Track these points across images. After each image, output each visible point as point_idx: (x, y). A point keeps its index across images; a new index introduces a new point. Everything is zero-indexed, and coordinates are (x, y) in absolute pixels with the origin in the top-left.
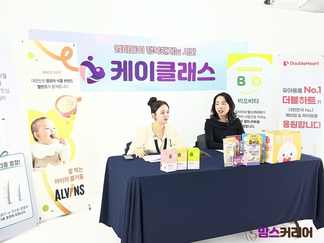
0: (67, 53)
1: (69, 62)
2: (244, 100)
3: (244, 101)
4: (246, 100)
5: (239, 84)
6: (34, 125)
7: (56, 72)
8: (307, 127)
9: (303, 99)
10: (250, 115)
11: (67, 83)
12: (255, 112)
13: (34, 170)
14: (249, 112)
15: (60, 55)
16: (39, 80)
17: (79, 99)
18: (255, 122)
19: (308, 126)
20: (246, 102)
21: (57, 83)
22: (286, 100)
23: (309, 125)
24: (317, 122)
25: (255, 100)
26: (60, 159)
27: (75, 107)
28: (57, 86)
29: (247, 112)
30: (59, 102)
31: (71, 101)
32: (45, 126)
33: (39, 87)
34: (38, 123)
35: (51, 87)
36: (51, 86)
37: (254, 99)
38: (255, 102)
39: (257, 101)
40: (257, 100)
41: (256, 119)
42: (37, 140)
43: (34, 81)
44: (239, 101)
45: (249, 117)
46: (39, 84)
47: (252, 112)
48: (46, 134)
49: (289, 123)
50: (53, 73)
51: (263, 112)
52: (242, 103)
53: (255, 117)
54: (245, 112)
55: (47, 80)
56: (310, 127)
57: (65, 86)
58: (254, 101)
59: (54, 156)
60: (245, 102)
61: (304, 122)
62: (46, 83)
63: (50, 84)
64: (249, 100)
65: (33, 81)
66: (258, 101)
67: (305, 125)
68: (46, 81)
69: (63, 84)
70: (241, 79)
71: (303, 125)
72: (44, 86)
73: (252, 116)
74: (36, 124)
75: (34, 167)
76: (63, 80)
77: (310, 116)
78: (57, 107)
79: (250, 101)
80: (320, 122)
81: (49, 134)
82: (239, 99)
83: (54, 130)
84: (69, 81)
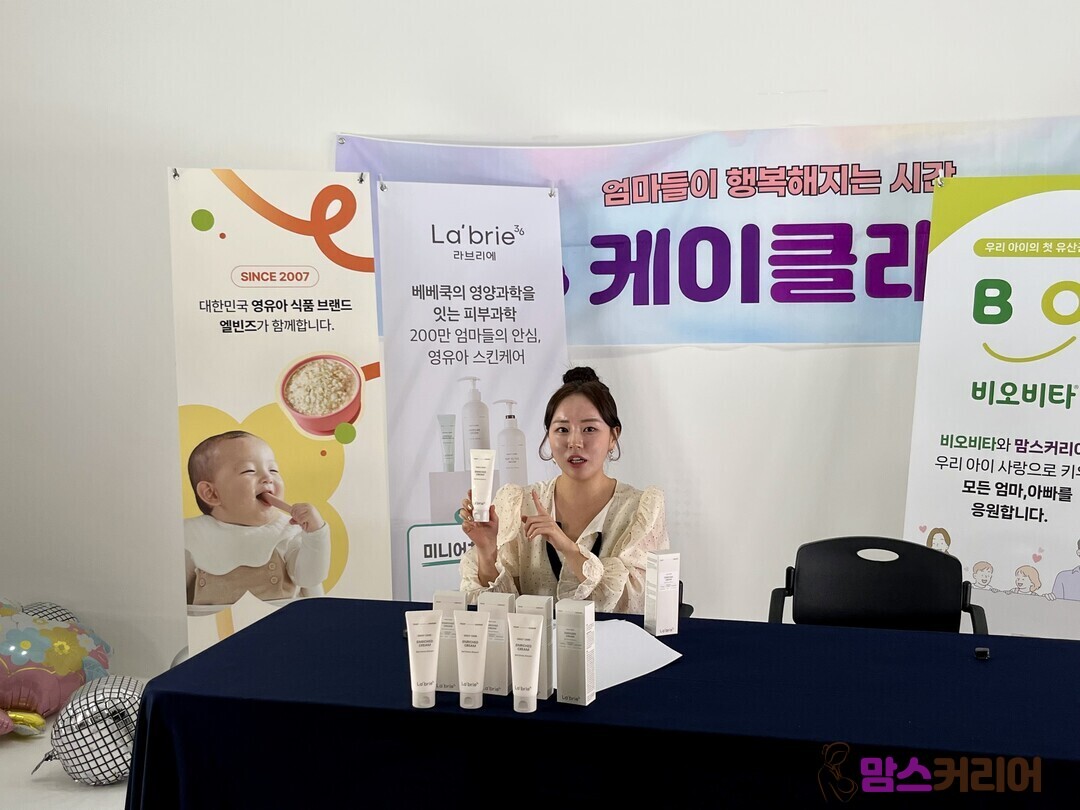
0: (334, 208)
1: (339, 239)
2: (1003, 391)
3: (999, 395)
4: (1009, 389)
6: (200, 458)
7: (285, 277)
10: (1028, 458)
11: (327, 314)
12: (1051, 446)
14: (1021, 445)
15: (307, 217)
16: (228, 304)
17: (372, 371)
18: (1049, 492)
20: (1012, 398)
21: (293, 314)
25: (1055, 390)
26: (288, 579)
27: (353, 397)
28: (291, 324)
29: (1013, 447)
30: (296, 378)
31: (341, 375)
32: (242, 462)
33: (227, 327)
34: (216, 451)
35: (271, 328)
36: (270, 323)
37: (1052, 387)
38: (1055, 398)
39: (1064, 397)
40: (1064, 391)
41: (1058, 482)
42: (207, 509)
43: (209, 306)
44: (979, 394)
45: (1019, 468)
46: (226, 316)
47: (1036, 448)
48: (243, 490)
50: (278, 277)
52: (991, 403)
53: (1050, 470)
54: (1003, 445)
55: (258, 304)
57: (319, 325)
58: (1052, 394)
59: (265, 567)
60: (1004, 398)
62: (250, 314)
63: (264, 315)
64: (1025, 390)
65: (204, 305)
66: (1070, 394)
68: (251, 308)
69: (316, 315)
70: (992, 292)
72: (245, 324)
73: (1036, 467)
74: (209, 453)
75: (190, 600)
76: (315, 303)
78: (290, 397)
79: (1030, 394)
81: (255, 489)
82: (979, 386)
83: (271, 476)
84: (336, 304)
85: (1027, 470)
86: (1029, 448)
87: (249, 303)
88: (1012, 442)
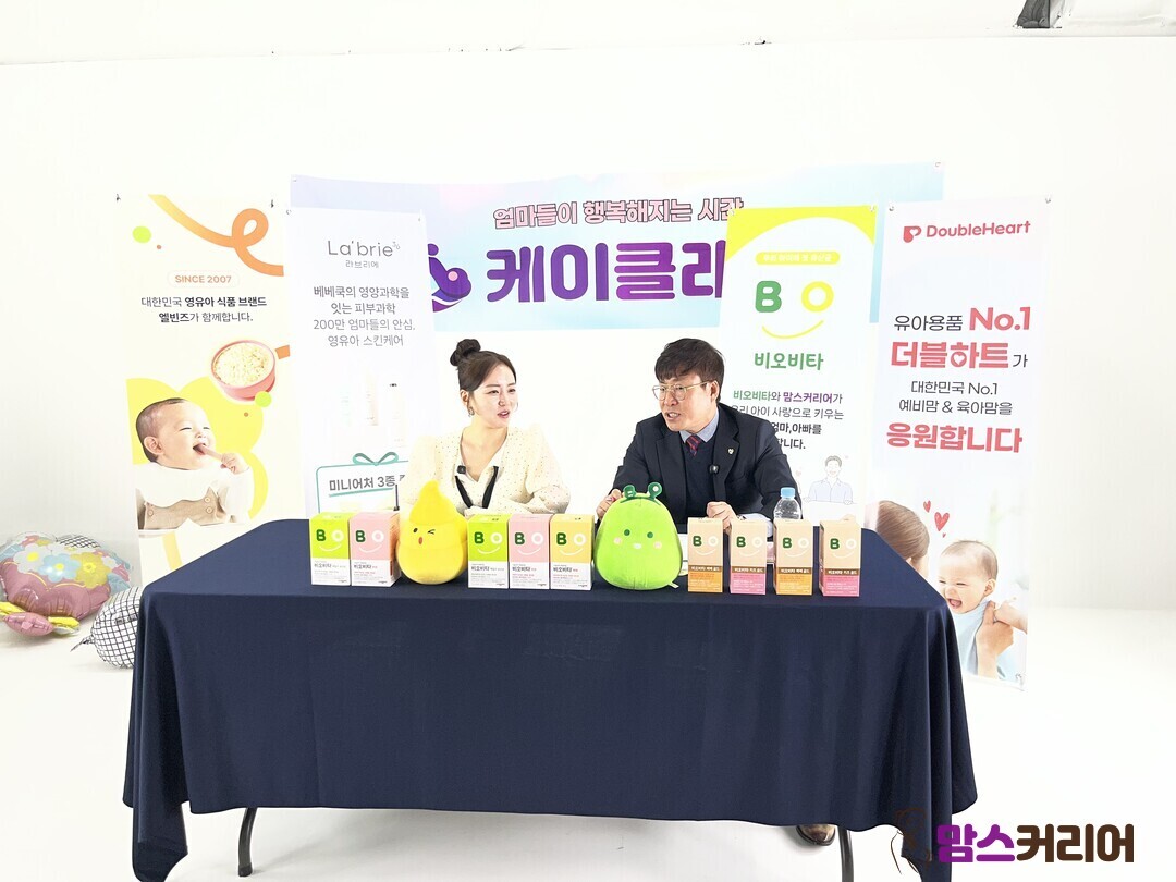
0: (250, 227)
1: (256, 250)
2: (775, 359)
3: (772, 362)
4: (779, 358)
5: (760, 308)
6: (146, 419)
7: (212, 279)
8: (971, 446)
9: (965, 352)
10: (792, 405)
11: (247, 309)
12: (808, 396)
13: (142, 536)
14: (788, 397)
15: (228, 232)
16: (165, 300)
17: (283, 352)
18: (806, 428)
19: (975, 443)
20: (782, 364)
21: (218, 309)
22: (906, 353)
23: (980, 439)
24: (1009, 431)
25: (811, 358)
26: (220, 509)
27: (269, 371)
28: (218, 316)
29: (782, 398)
30: (222, 358)
31: (258, 355)
32: (181, 421)
33: (164, 318)
34: (159, 414)
35: (201, 319)
36: (200, 316)
37: (808, 356)
38: (811, 363)
39: (816, 362)
40: (816, 358)
41: (812, 421)
42: (152, 458)
43: (149, 302)
44: (759, 361)
45: (786, 412)
46: (164, 310)
47: (798, 398)
48: (181, 444)
49: (908, 433)
50: (206, 280)
51: (834, 398)
52: (768, 367)
53: (807, 414)
54: (775, 396)
55: (190, 301)
56: (981, 447)
57: (241, 316)
58: (808, 360)
59: (203, 501)
60: (776, 364)
61: (961, 428)
62: (184, 308)
63: (195, 310)
64: (790, 359)
65: (145, 301)
66: (820, 360)
67: (966, 437)
68: (184, 303)
69: (236, 310)
70: (768, 290)
71: (956, 439)
72: (180, 316)
73: (797, 411)
74: (153, 415)
75: (141, 527)
76: (237, 300)
77: (984, 410)
78: (217, 372)
79: (793, 360)
80: (1017, 431)
81: (191, 442)
82: (759, 356)
83: (204, 432)
84: (254, 301)
85: (792, 413)
86: (793, 398)
87: (183, 299)
88: (782, 394)
